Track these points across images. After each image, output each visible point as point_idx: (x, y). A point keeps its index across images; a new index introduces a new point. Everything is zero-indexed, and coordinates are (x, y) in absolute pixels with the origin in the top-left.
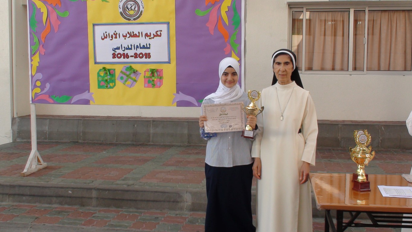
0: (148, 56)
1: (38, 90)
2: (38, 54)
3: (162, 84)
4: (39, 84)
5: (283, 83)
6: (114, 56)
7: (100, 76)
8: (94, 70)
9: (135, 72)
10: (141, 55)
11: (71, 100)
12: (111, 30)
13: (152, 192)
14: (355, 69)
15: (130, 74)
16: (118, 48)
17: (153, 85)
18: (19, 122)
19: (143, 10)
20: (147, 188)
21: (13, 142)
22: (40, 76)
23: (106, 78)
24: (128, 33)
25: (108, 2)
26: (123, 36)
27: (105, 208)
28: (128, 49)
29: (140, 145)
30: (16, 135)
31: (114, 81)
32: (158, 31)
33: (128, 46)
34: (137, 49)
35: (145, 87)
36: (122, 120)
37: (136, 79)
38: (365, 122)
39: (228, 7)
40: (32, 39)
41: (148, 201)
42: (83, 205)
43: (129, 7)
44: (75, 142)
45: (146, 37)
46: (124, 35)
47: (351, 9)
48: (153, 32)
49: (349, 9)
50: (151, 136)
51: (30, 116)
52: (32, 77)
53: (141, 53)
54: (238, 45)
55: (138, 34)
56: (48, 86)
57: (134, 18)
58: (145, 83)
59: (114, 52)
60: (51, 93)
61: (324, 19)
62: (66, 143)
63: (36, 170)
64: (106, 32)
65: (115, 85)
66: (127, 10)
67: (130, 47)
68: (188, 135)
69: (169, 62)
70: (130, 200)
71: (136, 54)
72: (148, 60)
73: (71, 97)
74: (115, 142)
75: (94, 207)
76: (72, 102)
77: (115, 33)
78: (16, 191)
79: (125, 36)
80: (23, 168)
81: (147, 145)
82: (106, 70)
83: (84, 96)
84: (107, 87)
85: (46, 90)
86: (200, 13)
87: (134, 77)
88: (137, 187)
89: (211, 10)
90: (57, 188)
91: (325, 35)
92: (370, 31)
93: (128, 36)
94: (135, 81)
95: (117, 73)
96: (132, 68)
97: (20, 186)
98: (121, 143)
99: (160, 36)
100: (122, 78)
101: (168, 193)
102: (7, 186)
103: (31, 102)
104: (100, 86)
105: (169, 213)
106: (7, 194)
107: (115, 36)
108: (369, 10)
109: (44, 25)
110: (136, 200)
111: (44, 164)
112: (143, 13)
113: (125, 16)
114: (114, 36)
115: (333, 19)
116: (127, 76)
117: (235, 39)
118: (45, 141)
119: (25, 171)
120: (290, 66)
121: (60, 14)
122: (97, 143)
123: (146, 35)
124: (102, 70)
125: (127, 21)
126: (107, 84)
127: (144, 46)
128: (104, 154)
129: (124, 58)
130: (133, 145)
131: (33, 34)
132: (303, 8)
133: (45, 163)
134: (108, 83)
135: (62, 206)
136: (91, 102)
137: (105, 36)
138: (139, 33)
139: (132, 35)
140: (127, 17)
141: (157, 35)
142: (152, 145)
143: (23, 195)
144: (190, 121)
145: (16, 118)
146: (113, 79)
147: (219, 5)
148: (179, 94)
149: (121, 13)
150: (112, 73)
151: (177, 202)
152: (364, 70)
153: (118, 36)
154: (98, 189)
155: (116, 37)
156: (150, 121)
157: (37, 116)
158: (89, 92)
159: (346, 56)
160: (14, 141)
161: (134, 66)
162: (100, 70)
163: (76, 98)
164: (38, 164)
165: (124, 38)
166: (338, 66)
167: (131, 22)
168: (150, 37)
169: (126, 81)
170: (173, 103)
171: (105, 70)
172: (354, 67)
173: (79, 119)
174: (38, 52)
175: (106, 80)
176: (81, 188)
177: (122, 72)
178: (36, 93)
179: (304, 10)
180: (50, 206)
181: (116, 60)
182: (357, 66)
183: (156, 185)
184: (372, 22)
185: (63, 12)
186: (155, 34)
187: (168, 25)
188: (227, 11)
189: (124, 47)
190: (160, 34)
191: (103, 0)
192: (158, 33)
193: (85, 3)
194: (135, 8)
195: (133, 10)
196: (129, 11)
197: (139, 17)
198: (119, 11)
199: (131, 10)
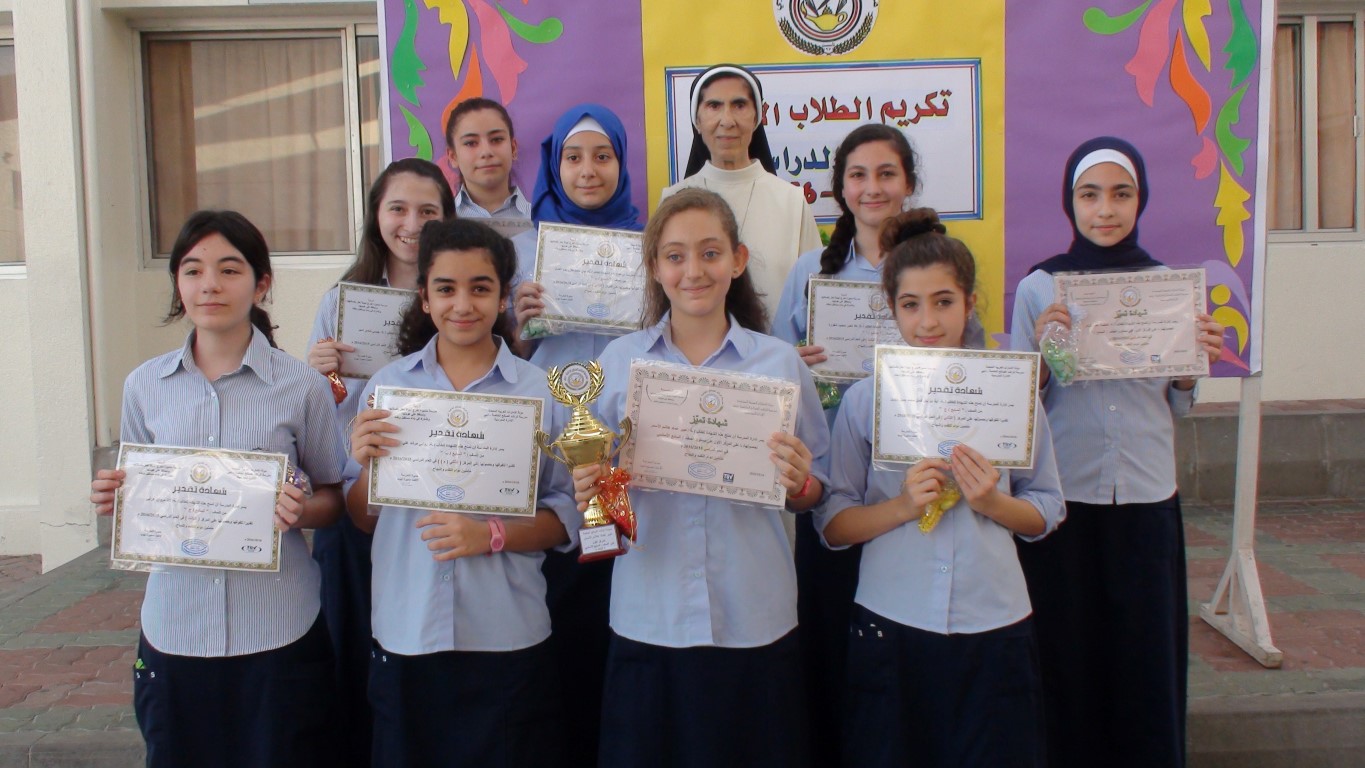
19: (875, 11)
24: (813, 103)
26: (794, 116)
28: (813, 164)
32: (934, 95)
33: (813, 152)
45: (886, 116)
46: (795, 111)
47: (1306, 18)
48: (914, 99)
54: (1245, 145)
55: (852, 109)
57: (837, 43)
66: (810, 12)
67: (820, 158)
69: (976, 215)
79: (799, 117)
86: (1101, 23)
89: (1148, 10)
93: (813, 113)
99: (944, 112)
109: (456, 74)
112: (873, 24)
113: (802, 36)
117: (1235, 121)
121: (526, 31)
123: (886, 110)
125: (809, 58)
131: (406, 112)
138: (857, 102)
139: (829, 109)
140: (807, 40)
141: (933, 111)
149: (784, 26)
152: (1355, 228)
153: (770, 114)
165: (798, 122)
167: (822, 59)
168: (903, 119)
185: (537, 23)
186: (924, 107)
187: (976, 71)
188: (1210, 14)
189: (797, 160)
190: (943, 107)
192: (933, 101)
194: (840, 7)
195: (834, 12)
196: (818, 16)
197: (855, 41)
198: (778, 19)
199: (824, 13)
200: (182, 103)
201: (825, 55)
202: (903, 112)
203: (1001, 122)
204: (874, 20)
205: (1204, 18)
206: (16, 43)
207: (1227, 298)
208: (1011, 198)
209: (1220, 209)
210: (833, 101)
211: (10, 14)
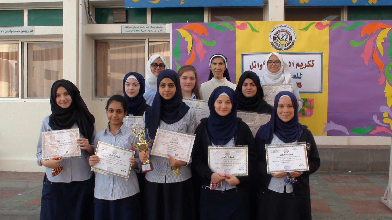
3: (313, 114)
12: (260, 59)
17: (303, 114)
19: (295, 40)
25: (258, 32)
32: (310, 61)
39: (384, 39)
43: (281, 37)
45: (297, 67)
48: (305, 62)
57: (285, 48)
64: (255, 62)
66: (278, 40)
69: (320, 92)
86: (354, 44)
89: (367, 41)
99: (312, 66)
109: (189, 54)
113: (276, 46)
117: (390, 69)
121: (207, 43)
123: (298, 65)
127: (295, 76)
131: (176, 63)
138: (290, 63)
140: (278, 47)
141: (310, 65)
147: (375, 36)
148: (330, 123)
149: (272, 43)
167: (281, 52)
168: (302, 67)
170: (323, 133)
185: (209, 41)
186: (307, 64)
187: (321, 55)
188: (383, 42)
190: (312, 64)
191: (253, 30)
192: (310, 63)
193: (234, 32)
194: (286, 39)
195: (285, 40)
196: (280, 41)
197: (290, 47)
198: (270, 41)
199: (282, 40)
200: (104, 58)
202: (302, 65)
203: (327, 68)
204: (295, 42)
206: (63, 42)
207: (387, 116)
208: (329, 88)
209: (386, 92)
211: (62, 35)
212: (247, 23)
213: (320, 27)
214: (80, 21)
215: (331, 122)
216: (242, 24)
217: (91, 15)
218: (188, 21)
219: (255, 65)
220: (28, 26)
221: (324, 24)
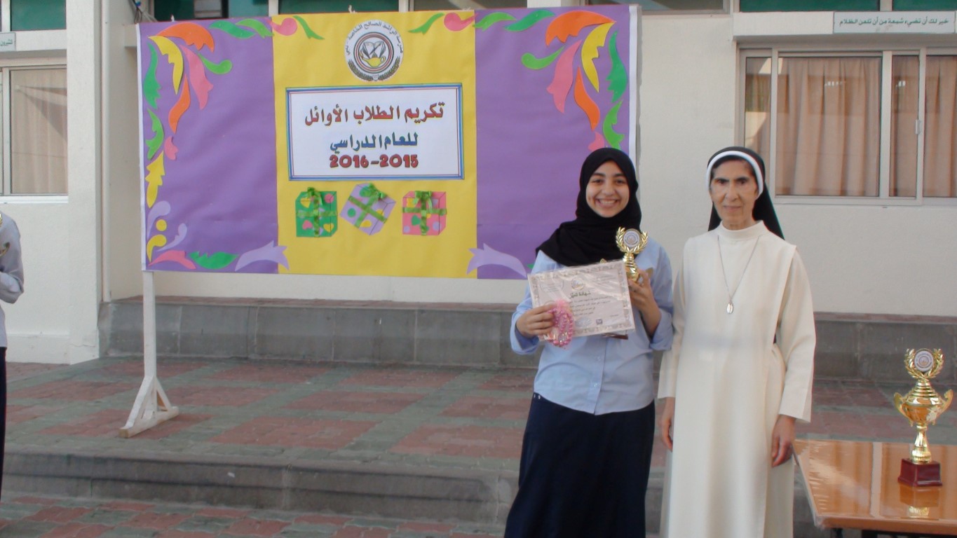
0: (412, 161)
1: (160, 241)
2: (160, 159)
3: (444, 226)
4: (162, 225)
5: (733, 226)
6: (334, 162)
7: (302, 208)
8: (287, 195)
9: (382, 199)
10: (396, 161)
11: (235, 262)
12: (327, 102)
13: (420, 476)
14: (895, 192)
15: (370, 204)
16: (344, 145)
17: (423, 228)
18: (114, 312)
19: (401, 55)
20: (408, 467)
21: (102, 358)
22: (165, 208)
23: (315, 212)
24: (367, 109)
25: (322, 39)
26: (356, 117)
27: (310, 514)
28: (367, 145)
29: (390, 366)
30: (108, 342)
31: (333, 220)
32: (435, 105)
33: (366, 138)
34: (388, 145)
35: (404, 233)
36: (348, 309)
37: (383, 215)
38: (919, 317)
39: (599, 49)
40: (148, 123)
41: (411, 498)
42: (260, 505)
43: (370, 49)
44: (240, 359)
45: (408, 118)
46: (356, 114)
47: (884, 53)
48: (424, 108)
49: (881, 52)
50: (415, 346)
51: (140, 298)
52: (148, 210)
53: (396, 156)
54: (621, 138)
55: (389, 113)
56: (183, 230)
57: (380, 74)
58: (405, 223)
59: (333, 153)
60: (190, 247)
61: (822, 74)
62: (219, 360)
63: (154, 423)
64: (316, 108)
65: (336, 228)
66: (365, 56)
67: (371, 141)
68: (501, 345)
69: (460, 177)
70: (369, 495)
71: (384, 157)
72: (411, 171)
73: (234, 257)
74: (332, 360)
75: (285, 509)
76: (238, 267)
77: (338, 110)
78: (110, 470)
79: (359, 117)
80: (124, 417)
81: (405, 366)
82: (316, 193)
83: (265, 253)
84: (317, 232)
85: (178, 240)
86: (533, 62)
87: (379, 211)
88: (384, 465)
89: (560, 55)
90: (202, 464)
91: (823, 112)
92: (932, 103)
93: (367, 115)
94: (382, 219)
95: (342, 202)
96: (376, 190)
97: (118, 460)
98: (345, 363)
99: (440, 115)
100: (351, 213)
101: (455, 479)
102: (88, 459)
103: (144, 268)
104: (302, 231)
105: (458, 526)
106: (87, 478)
107: (337, 116)
108: (927, 56)
109: (176, 93)
110: (381, 496)
111: (172, 410)
112: (400, 63)
113: (361, 71)
114: (334, 117)
115: (843, 75)
116: (364, 207)
117: (615, 123)
118: (174, 355)
119: (129, 424)
120: (750, 186)
121: (212, 67)
122: (291, 362)
123: (409, 114)
124: (307, 195)
125: (365, 83)
126: (317, 225)
127: (402, 139)
128: (309, 386)
129: (357, 166)
130: (374, 366)
132: (771, 49)
133: (174, 407)
134: (318, 223)
135: (212, 507)
136: (281, 267)
137: (314, 116)
138: (391, 109)
139: (376, 113)
140: (364, 73)
141: (434, 115)
142: (418, 367)
143: (124, 480)
144: (505, 311)
145: (108, 303)
146: (331, 214)
147: (579, 43)
148: (483, 249)
149: (351, 65)
150: (328, 202)
151: (478, 501)
152: (915, 197)
153: (343, 116)
154: (296, 470)
155: (338, 120)
156: (413, 311)
157: (158, 298)
158: (276, 244)
159: (874, 161)
160: (104, 355)
161: (379, 185)
162: (303, 194)
163: (247, 258)
164: (158, 410)
165: (358, 120)
166: (854, 184)
167: (372, 83)
168: (417, 119)
169: (361, 219)
170: (469, 271)
171: (313, 194)
172: (892, 187)
173: (250, 307)
174: (162, 155)
175: (316, 218)
176: (256, 466)
177: (351, 199)
178: (156, 248)
179: (775, 54)
180: (185, 505)
181: (339, 171)
182: (902, 185)
183: (428, 460)
184: (936, 83)
185: (218, 63)
186: (429, 112)
187: (459, 91)
188: (597, 56)
189: (358, 142)
190: (440, 112)
191: (311, 34)
192: (434, 109)
193: (269, 41)
194: (382, 53)
195: (379, 56)
196: (370, 59)
197: (391, 73)
198: (347, 60)
199: (373, 57)
201: (373, 81)
202: (417, 115)
203: (474, 121)
204: (401, 61)
205: (594, 59)
208: (481, 167)
210: (378, 108)
211: (65, 51)
212: (297, 18)
213: (454, 24)
214: (104, 19)
215: (485, 246)
216: (286, 22)
217: (139, 4)
218: (173, 18)
219: (317, 114)
220: (11, 30)
221: (463, 18)
